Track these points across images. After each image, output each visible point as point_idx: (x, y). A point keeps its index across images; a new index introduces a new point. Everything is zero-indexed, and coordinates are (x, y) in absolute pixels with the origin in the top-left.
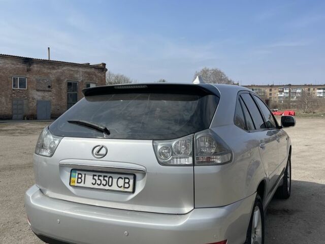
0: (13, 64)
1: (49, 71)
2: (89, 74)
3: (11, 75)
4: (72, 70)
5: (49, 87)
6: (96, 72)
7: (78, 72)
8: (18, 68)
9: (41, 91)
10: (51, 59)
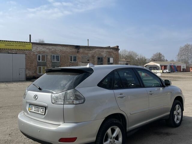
0: (70, 49)
1: (88, 52)
2: (109, 52)
3: (69, 55)
4: (100, 51)
5: (88, 60)
6: (113, 51)
7: (103, 51)
8: (73, 51)
9: (84, 62)
10: (89, 46)
